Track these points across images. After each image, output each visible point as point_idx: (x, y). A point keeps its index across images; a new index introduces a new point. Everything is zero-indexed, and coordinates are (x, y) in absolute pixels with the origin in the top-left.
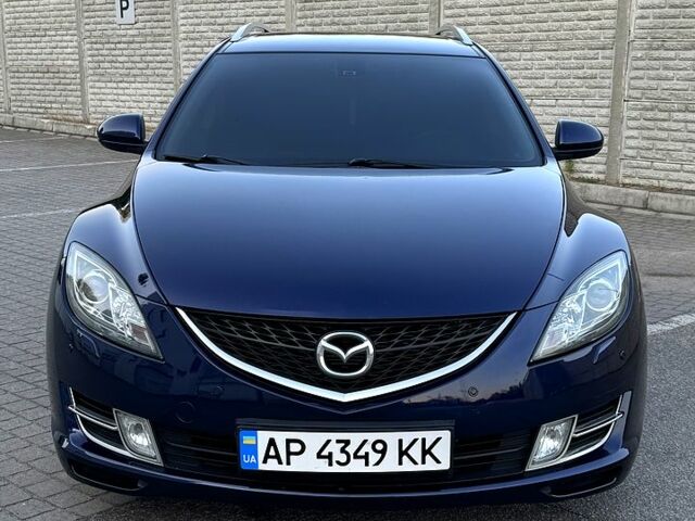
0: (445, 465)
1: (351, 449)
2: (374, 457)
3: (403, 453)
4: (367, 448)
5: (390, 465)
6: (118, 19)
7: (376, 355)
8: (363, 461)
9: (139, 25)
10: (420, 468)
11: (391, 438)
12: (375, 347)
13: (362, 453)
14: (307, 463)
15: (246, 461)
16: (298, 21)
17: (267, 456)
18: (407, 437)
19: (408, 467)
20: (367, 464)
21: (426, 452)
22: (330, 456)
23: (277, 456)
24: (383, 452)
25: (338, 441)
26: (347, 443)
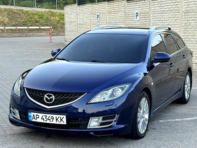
0: (65, 123)
1: (47, 118)
2: (51, 120)
3: (57, 120)
4: (50, 118)
5: (54, 122)
6: (135, 19)
7: (55, 99)
8: (49, 121)
9: (141, 21)
10: (60, 123)
11: (54, 116)
12: (55, 97)
13: (49, 119)
14: (39, 120)
15: (30, 119)
16: (183, 19)
17: (33, 118)
18: (58, 116)
19: (58, 123)
20: (50, 121)
21: (61, 120)
22: (43, 119)
23: (35, 118)
24: (53, 119)
25: (45, 116)
26: (46, 116)
